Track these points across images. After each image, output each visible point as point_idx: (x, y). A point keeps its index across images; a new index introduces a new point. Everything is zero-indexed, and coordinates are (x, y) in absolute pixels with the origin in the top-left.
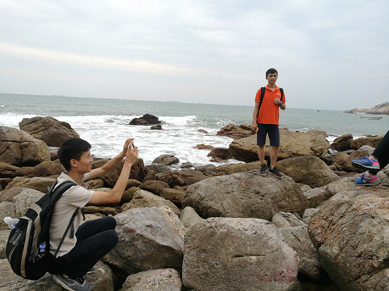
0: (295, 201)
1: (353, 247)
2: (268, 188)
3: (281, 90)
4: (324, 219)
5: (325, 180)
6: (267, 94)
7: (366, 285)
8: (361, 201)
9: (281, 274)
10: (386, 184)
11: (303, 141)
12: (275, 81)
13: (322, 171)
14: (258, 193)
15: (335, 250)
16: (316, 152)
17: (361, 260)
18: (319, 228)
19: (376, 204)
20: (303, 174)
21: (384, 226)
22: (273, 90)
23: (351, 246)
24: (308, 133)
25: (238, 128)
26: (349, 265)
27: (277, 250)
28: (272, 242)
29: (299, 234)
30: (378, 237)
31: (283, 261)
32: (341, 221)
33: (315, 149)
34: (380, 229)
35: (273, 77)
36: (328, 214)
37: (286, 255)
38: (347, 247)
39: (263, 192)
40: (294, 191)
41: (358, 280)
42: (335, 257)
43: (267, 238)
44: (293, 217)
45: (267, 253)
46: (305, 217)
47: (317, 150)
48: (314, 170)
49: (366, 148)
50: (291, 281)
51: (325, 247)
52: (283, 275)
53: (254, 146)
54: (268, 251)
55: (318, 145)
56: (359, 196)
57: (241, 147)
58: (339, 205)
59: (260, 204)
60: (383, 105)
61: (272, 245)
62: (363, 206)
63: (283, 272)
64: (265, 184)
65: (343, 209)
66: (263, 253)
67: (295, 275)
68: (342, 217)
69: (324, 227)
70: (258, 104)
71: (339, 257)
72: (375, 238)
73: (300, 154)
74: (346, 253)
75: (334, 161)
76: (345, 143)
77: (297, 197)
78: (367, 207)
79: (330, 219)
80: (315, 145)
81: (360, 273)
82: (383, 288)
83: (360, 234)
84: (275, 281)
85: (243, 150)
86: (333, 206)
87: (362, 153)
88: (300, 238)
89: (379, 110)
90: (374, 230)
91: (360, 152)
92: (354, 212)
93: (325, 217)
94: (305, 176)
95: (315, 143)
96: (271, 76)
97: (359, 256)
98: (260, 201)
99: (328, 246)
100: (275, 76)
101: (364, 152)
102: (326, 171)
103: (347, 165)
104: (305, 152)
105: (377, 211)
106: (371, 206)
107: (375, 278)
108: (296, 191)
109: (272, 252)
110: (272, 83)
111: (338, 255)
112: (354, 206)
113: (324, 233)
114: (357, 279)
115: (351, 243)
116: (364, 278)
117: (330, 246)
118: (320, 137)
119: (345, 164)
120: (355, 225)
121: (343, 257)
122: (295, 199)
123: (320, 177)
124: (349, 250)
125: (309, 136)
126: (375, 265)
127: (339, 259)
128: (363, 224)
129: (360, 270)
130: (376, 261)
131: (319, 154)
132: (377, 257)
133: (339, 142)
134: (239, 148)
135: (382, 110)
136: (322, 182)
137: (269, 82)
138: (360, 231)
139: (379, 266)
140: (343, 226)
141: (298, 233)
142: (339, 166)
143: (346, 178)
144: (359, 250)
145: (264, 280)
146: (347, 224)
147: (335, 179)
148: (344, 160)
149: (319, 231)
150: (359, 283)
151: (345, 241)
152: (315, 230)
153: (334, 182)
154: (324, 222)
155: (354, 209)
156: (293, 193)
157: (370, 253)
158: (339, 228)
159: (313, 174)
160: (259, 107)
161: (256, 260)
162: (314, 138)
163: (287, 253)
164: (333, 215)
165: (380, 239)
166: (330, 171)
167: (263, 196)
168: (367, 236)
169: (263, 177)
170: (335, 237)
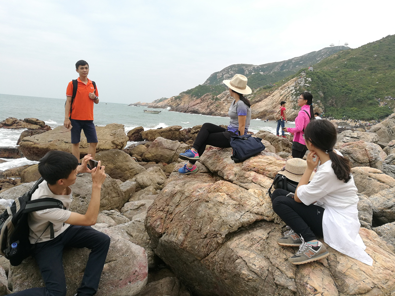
0: (114, 197)
1: (198, 230)
2: (88, 188)
3: (94, 84)
4: (161, 210)
5: (132, 172)
6: (80, 89)
7: (215, 260)
8: (191, 188)
9: (134, 274)
10: (202, 171)
11: (103, 135)
12: (87, 74)
13: (128, 163)
14: (78, 195)
15: (181, 237)
16: (117, 145)
17: (207, 240)
18: (158, 220)
19: (204, 189)
20: (110, 168)
21: (219, 208)
22: (86, 83)
23: (195, 230)
24: (108, 126)
25: (22, 122)
26: (196, 247)
27: (127, 252)
28: (120, 245)
29: (131, 229)
30: (217, 218)
31: (135, 261)
32: (177, 210)
33: (116, 142)
34: (216, 210)
35: (85, 70)
36: (164, 205)
37: (136, 254)
38: (192, 232)
39: (83, 193)
40: (112, 188)
41: (207, 258)
42: (182, 243)
43: (114, 242)
44: (116, 213)
45: (117, 257)
46: (126, 212)
47: (118, 143)
48: (120, 164)
49: (160, 139)
50: (144, 277)
51: (169, 236)
52: (137, 274)
53: (52, 142)
54: (118, 254)
55: (119, 139)
56: (187, 185)
57: (35, 146)
58: (173, 195)
59: (81, 207)
60: (161, 100)
61: (121, 247)
62: (194, 192)
63: (136, 271)
64: (84, 184)
65: (177, 198)
66: (114, 258)
67: (147, 271)
68: (177, 206)
69: (162, 218)
70: (70, 98)
71: (186, 243)
72: (215, 219)
73: (102, 148)
74: (191, 237)
75: (134, 153)
76: (138, 135)
77: (115, 193)
78: (198, 194)
79: (166, 209)
80: (116, 139)
81: (208, 251)
82: (229, 258)
83: (200, 218)
84: (130, 282)
85: (37, 148)
86: (167, 197)
87: (157, 144)
88: (132, 234)
89: (158, 104)
90: (212, 212)
91: (156, 143)
92: (187, 199)
93: (161, 209)
94: (112, 170)
95: (116, 136)
96: (82, 68)
97: (206, 237)
98: (81, 203)
99: (172, 235)
100: (86, 68)
101: (158, 143)
102: (131, 164)
103: (146, 156)
104: (107, 147)
105: (209, 195)
106: (201, 191)
107: (221, 252)
108: (114, 187)
109: (123, 255)
110: (84, 76)
111: (184, 241)
112: (187, 194)
113: (163, 224)
114: (205, 257)
115: (194, 227)
116: (211, 254)
117: (174, 234)
118: (120, 131)
119: (144, 155)
120: (193, 211)
121: (190, 242)
122: (114, 195)
123: (126, 170)
124: (194, 234)
125: (109, 130)
126: (220, 241)
127: (186, 244)
128: (200, 209)
129: (209, 249)
130: (220, 238)
131: (119, 147)
132: (220, 234)
133: (133, 134)
134: (33, 146)
135: (160, 104)
136: (129, 175)
137: (80, 75)
138: (199, 215)
139: (223, 241)
140: (182, 214)
141: (129, 229)
142: (139, 157)
143: (151, 169)
144: (204, 232)
145: (120, 285)
146: (185, 211)
147: (141, 171)
148: (143, 151)
149: (158, 223)
150: (208, 260)
151: (189, 227)
152: (155, 223)
153: (142, 173)
154: (162, 213)
155: (187, 197)
156: (111, 190)
157: (215, 233)
158: (179, 216)
159: (119, 168)
160: (72, 102)
161: (108, 268)
162: (113, 132)
163: (137, 252)
164: (168, 205)
165: (218, 219)
166: (135, 163)
167: (84, 198)
168: (208, 218)
169: (80, 178)
170: (177, 225)
